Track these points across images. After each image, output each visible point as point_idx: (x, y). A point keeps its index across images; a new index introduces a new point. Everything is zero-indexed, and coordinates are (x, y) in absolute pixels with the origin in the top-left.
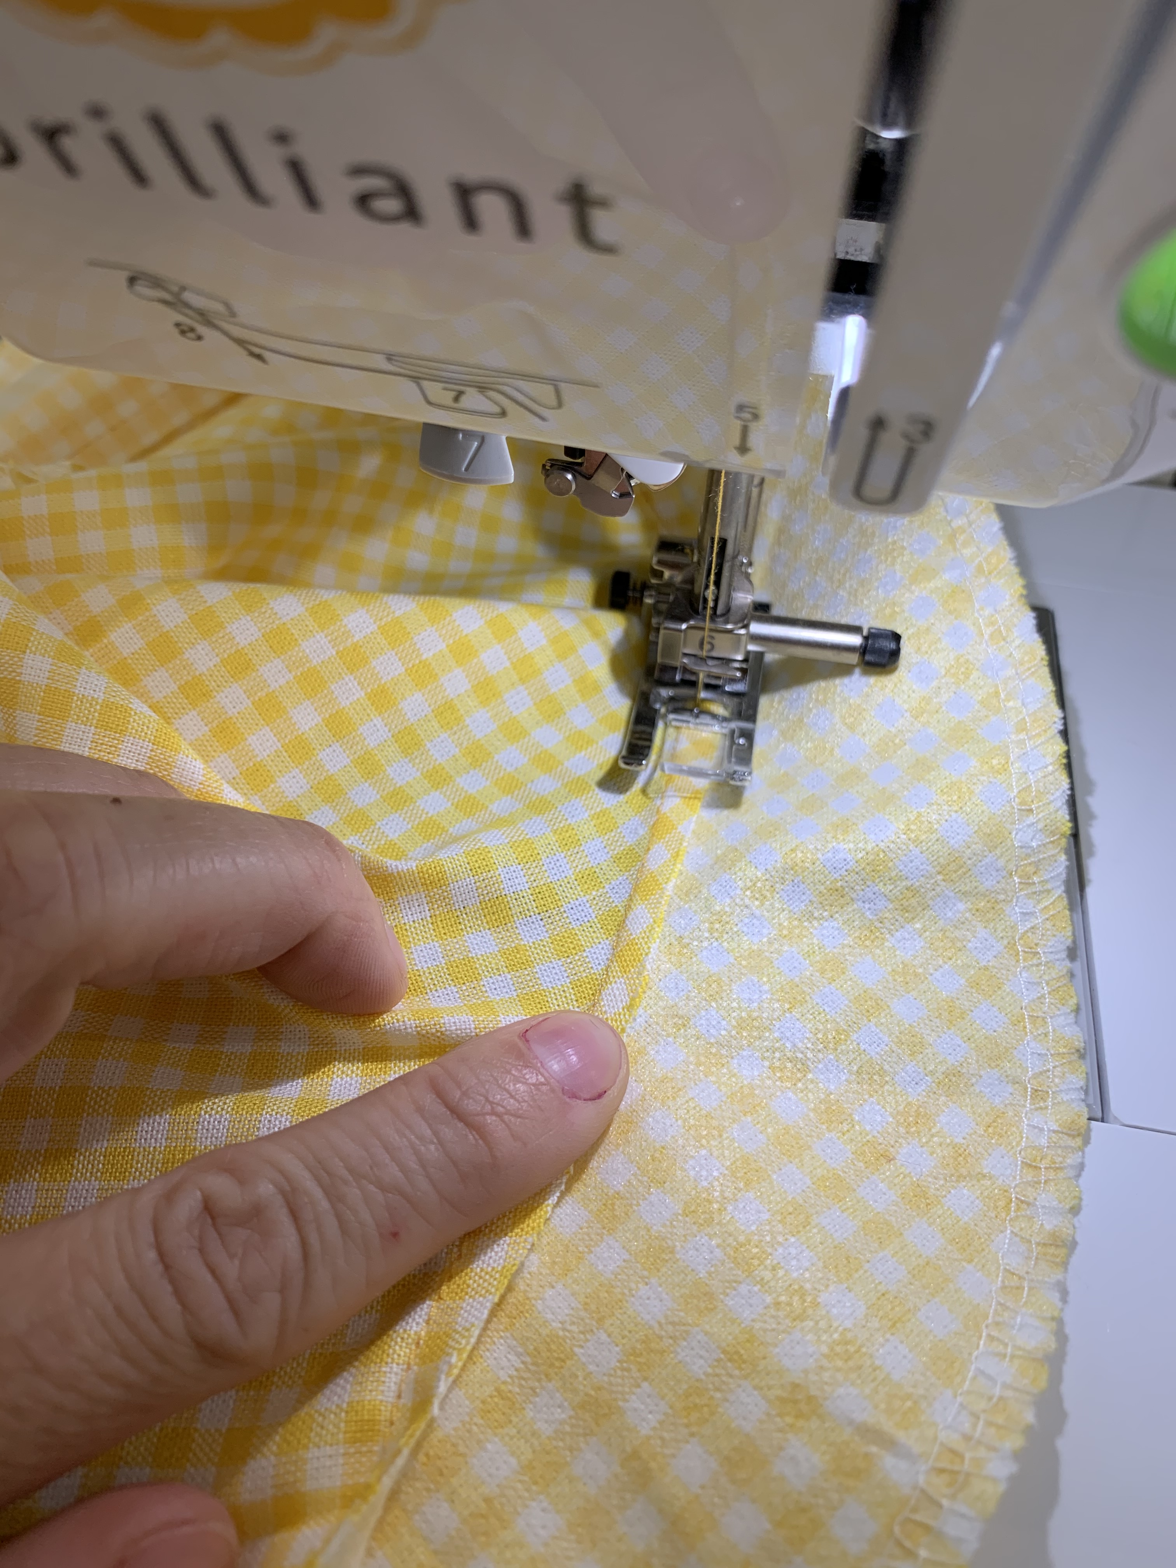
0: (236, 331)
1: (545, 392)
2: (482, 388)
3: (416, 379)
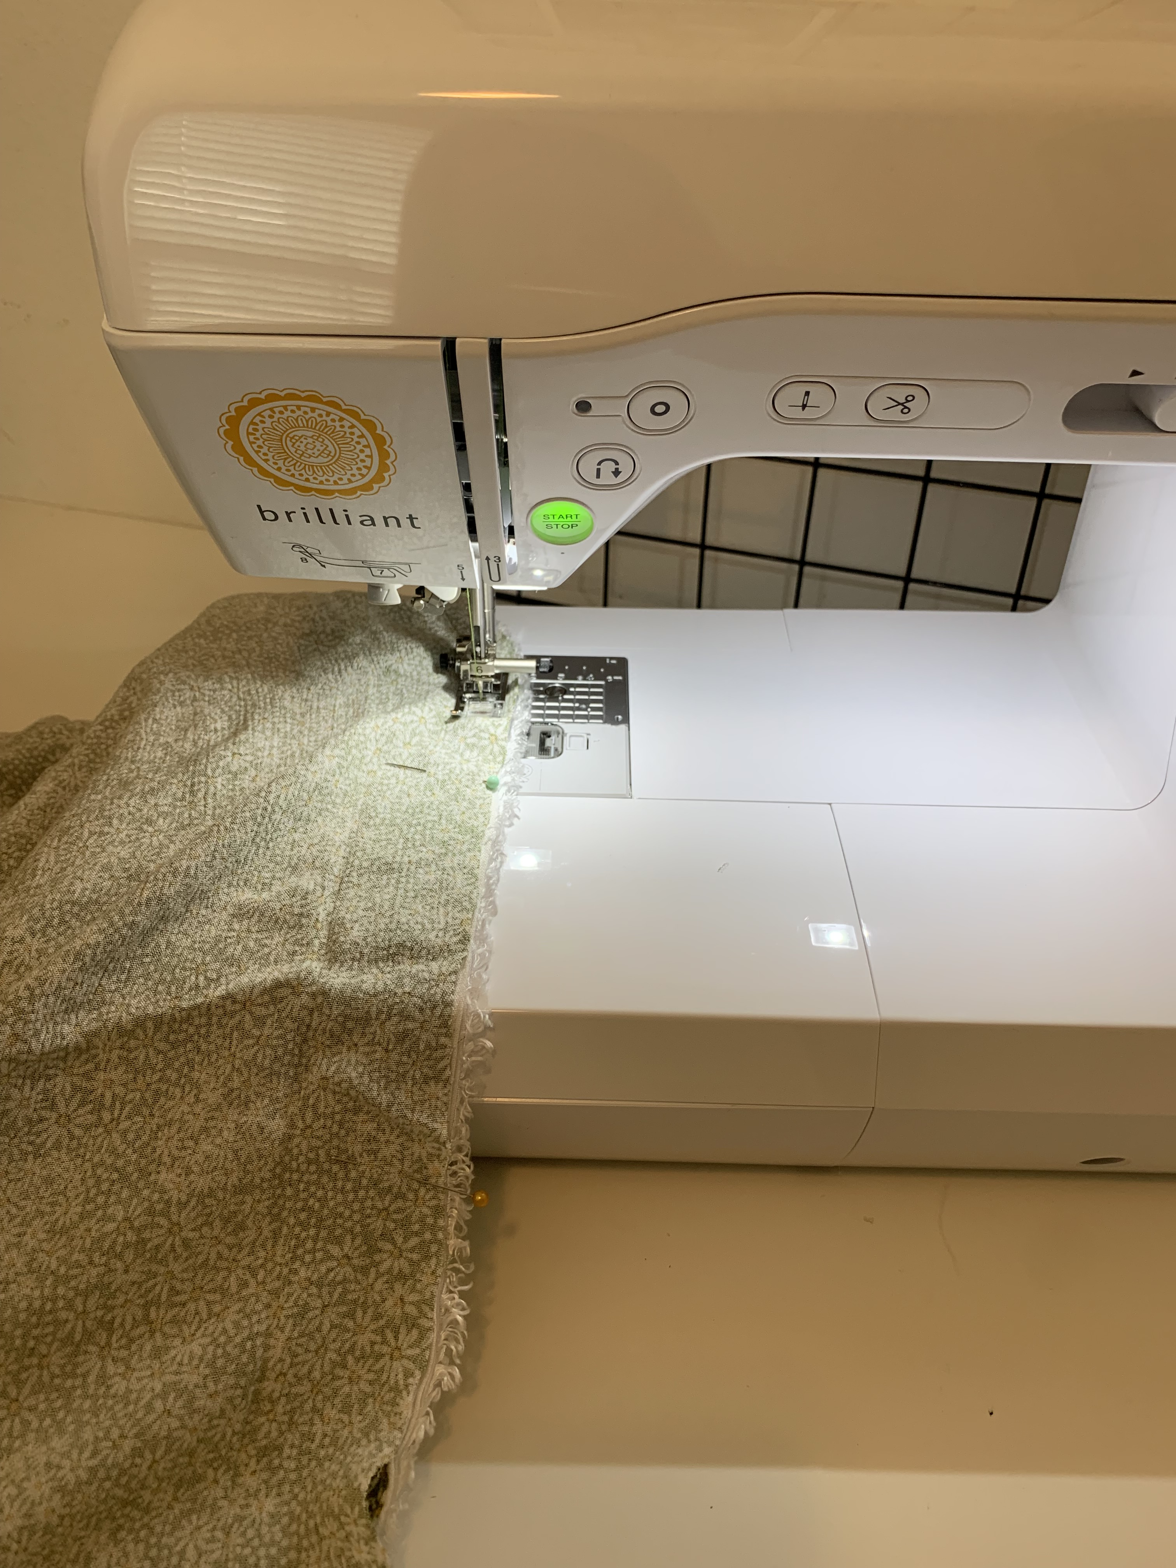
0: (319, 558)
1: (406, 568)
2: (389, 569)
3: (370, 568)
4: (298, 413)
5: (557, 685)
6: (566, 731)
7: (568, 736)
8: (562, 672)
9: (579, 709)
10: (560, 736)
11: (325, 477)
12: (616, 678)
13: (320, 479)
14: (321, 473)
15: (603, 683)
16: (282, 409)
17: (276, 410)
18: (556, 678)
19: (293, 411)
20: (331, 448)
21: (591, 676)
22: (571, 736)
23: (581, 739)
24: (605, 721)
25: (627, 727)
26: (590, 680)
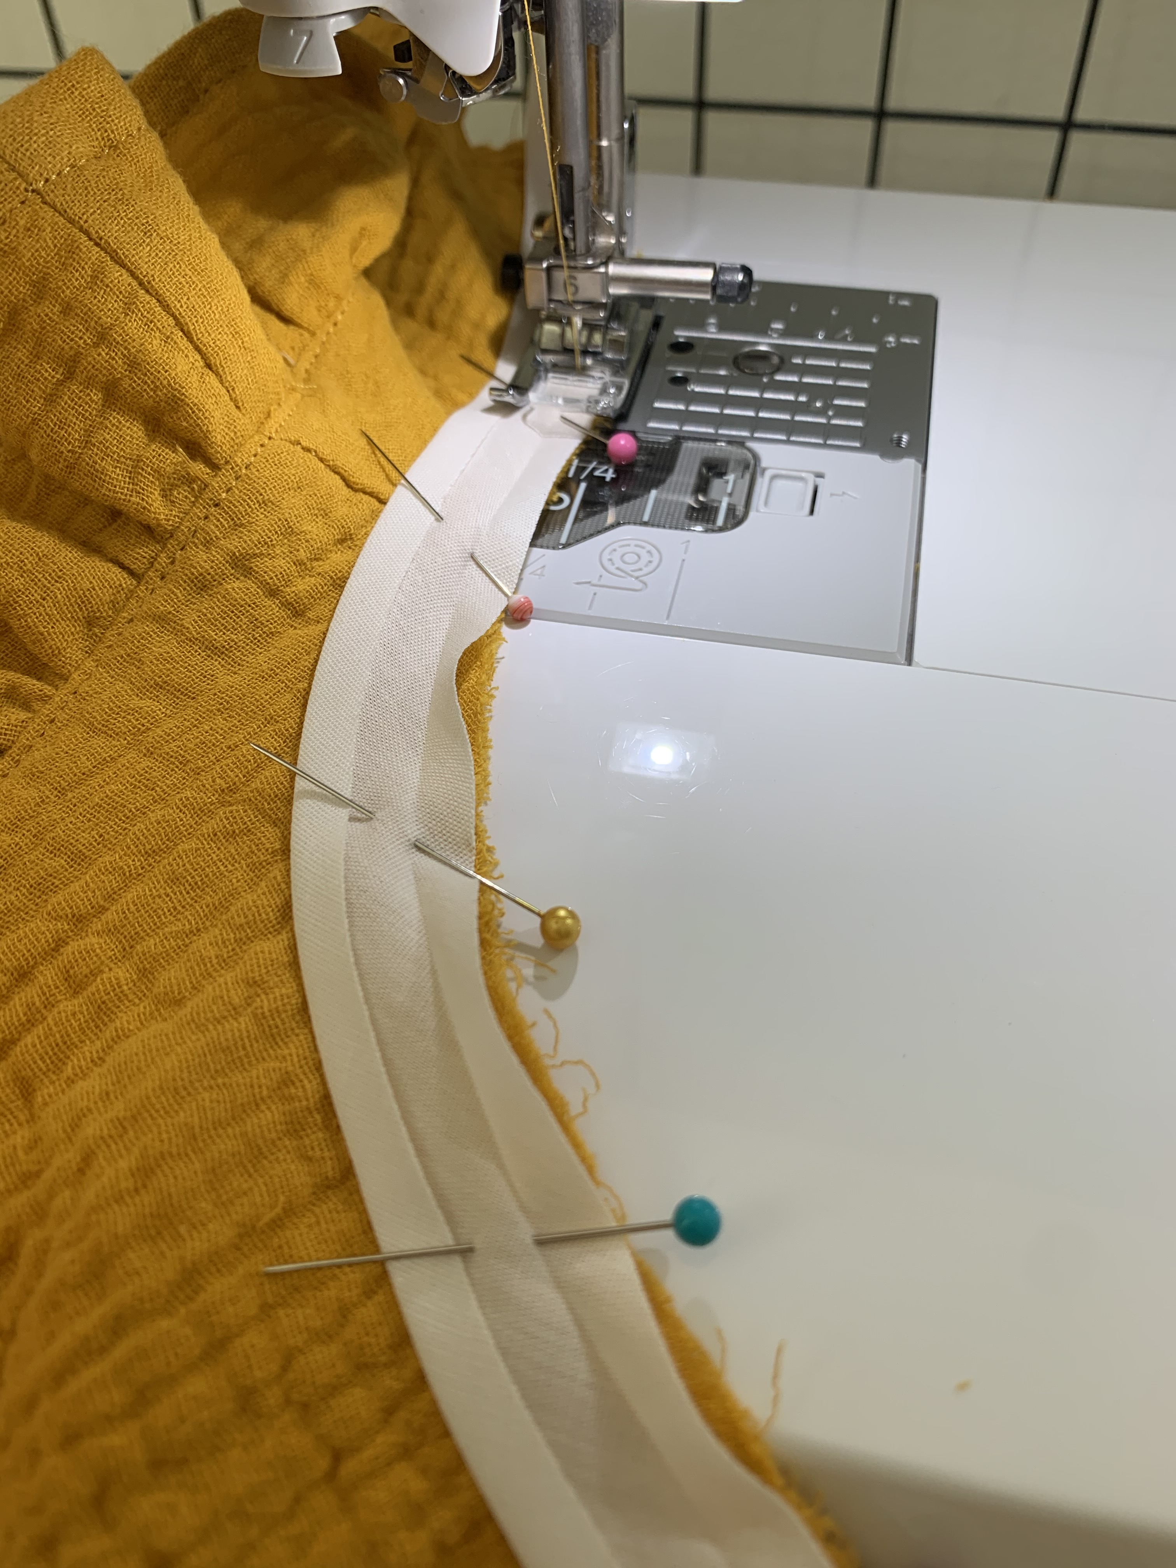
5: (763, 348)
6: (764, 464)
7: (768, 474)
8: (777, 318)
9: (806, 408)
10: (747, 477)
12: (907, 340)
15: (872, 349)
18: (764, 331)
21: (847, 332)
22: (774, 477)
23: (800, 484)
24: (866, 447)
25: (920, 467)
26: (844, 340)
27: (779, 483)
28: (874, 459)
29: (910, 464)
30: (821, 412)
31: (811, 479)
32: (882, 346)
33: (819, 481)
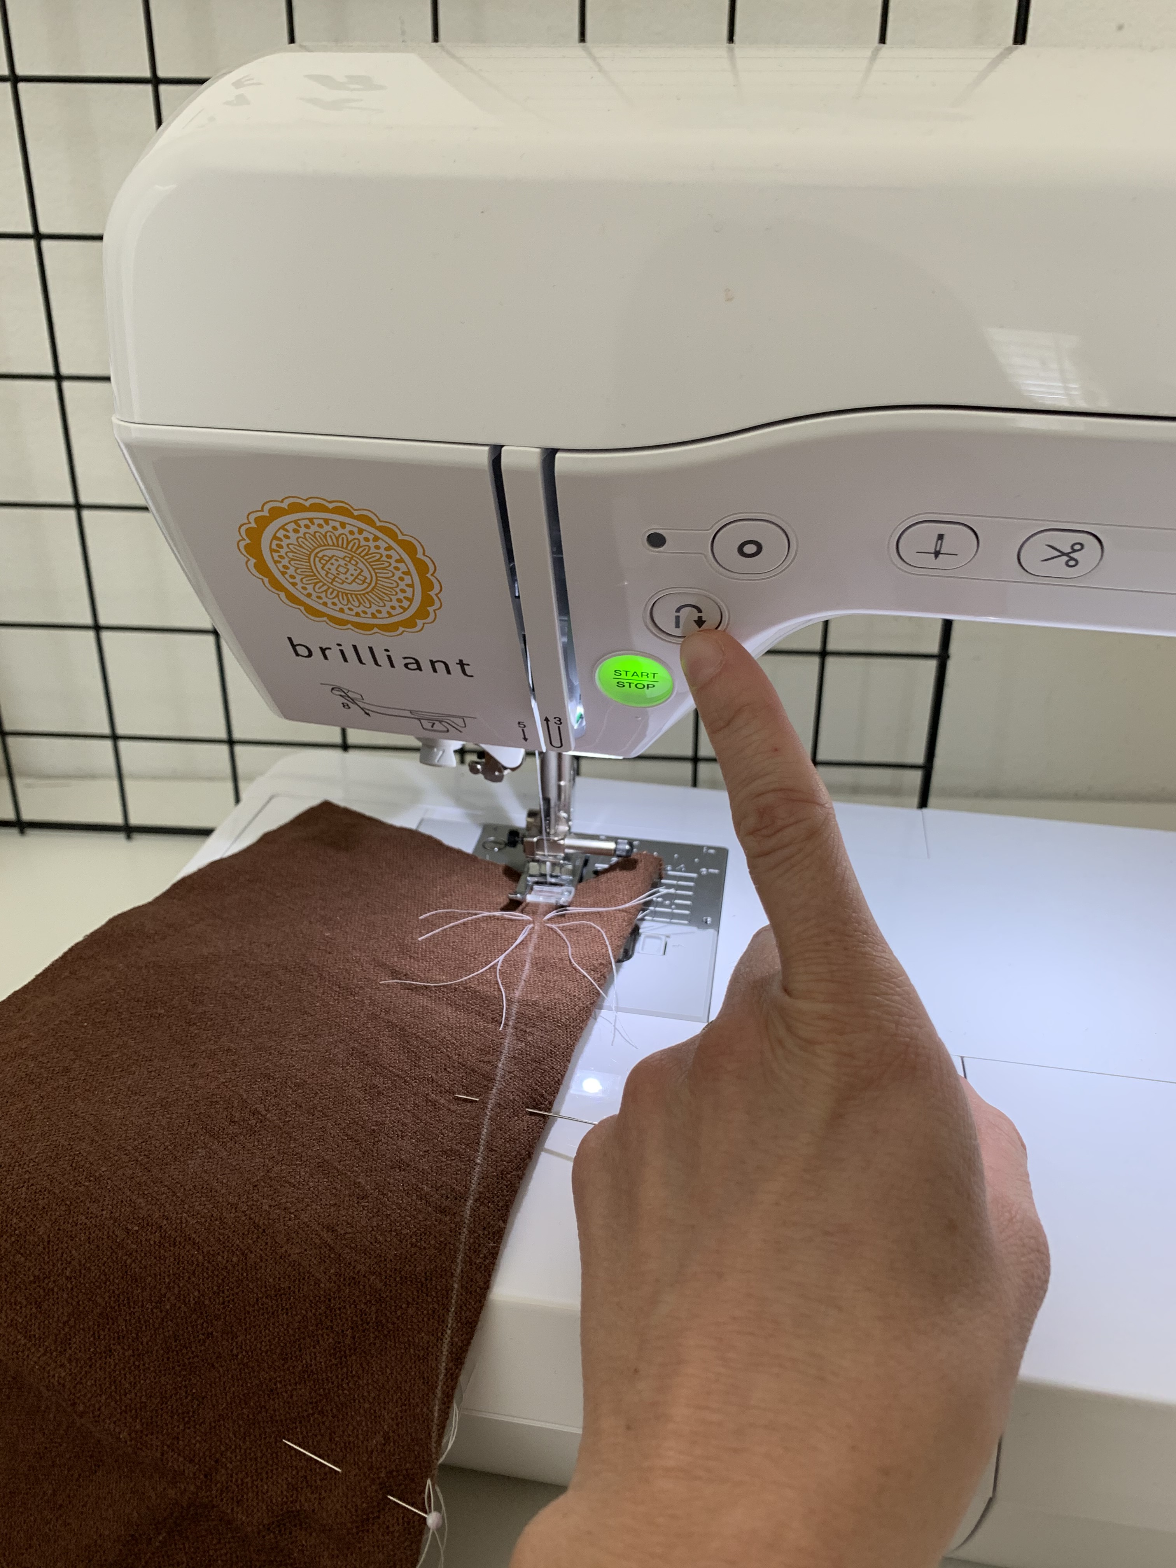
0: (362, 705)
1: (460, 722)
2: (440, 722)
3: (419, 719)
4: (328, 528)
6: (641, 930)
7: (643, 935)
9: (661, 904)
11: (362, 608)
12: (711, 871)
13: (356, 610)
14: (357, 604)
15: (694, 875)
16: (307, 522)
17: (302, 523)
19: (320, 526)
20: (366, 573)
21: (682, 866)
22: (646, 937)
23: (659, 941)
24: (691, 923)
25: (716, 933)
26: (680, 871)
27: (648, 940)
28: (694, 929)
29: (711, 931)
30: (669, 907)
31: (663, 938)
32: (699, 873)
33: (668, 939)
